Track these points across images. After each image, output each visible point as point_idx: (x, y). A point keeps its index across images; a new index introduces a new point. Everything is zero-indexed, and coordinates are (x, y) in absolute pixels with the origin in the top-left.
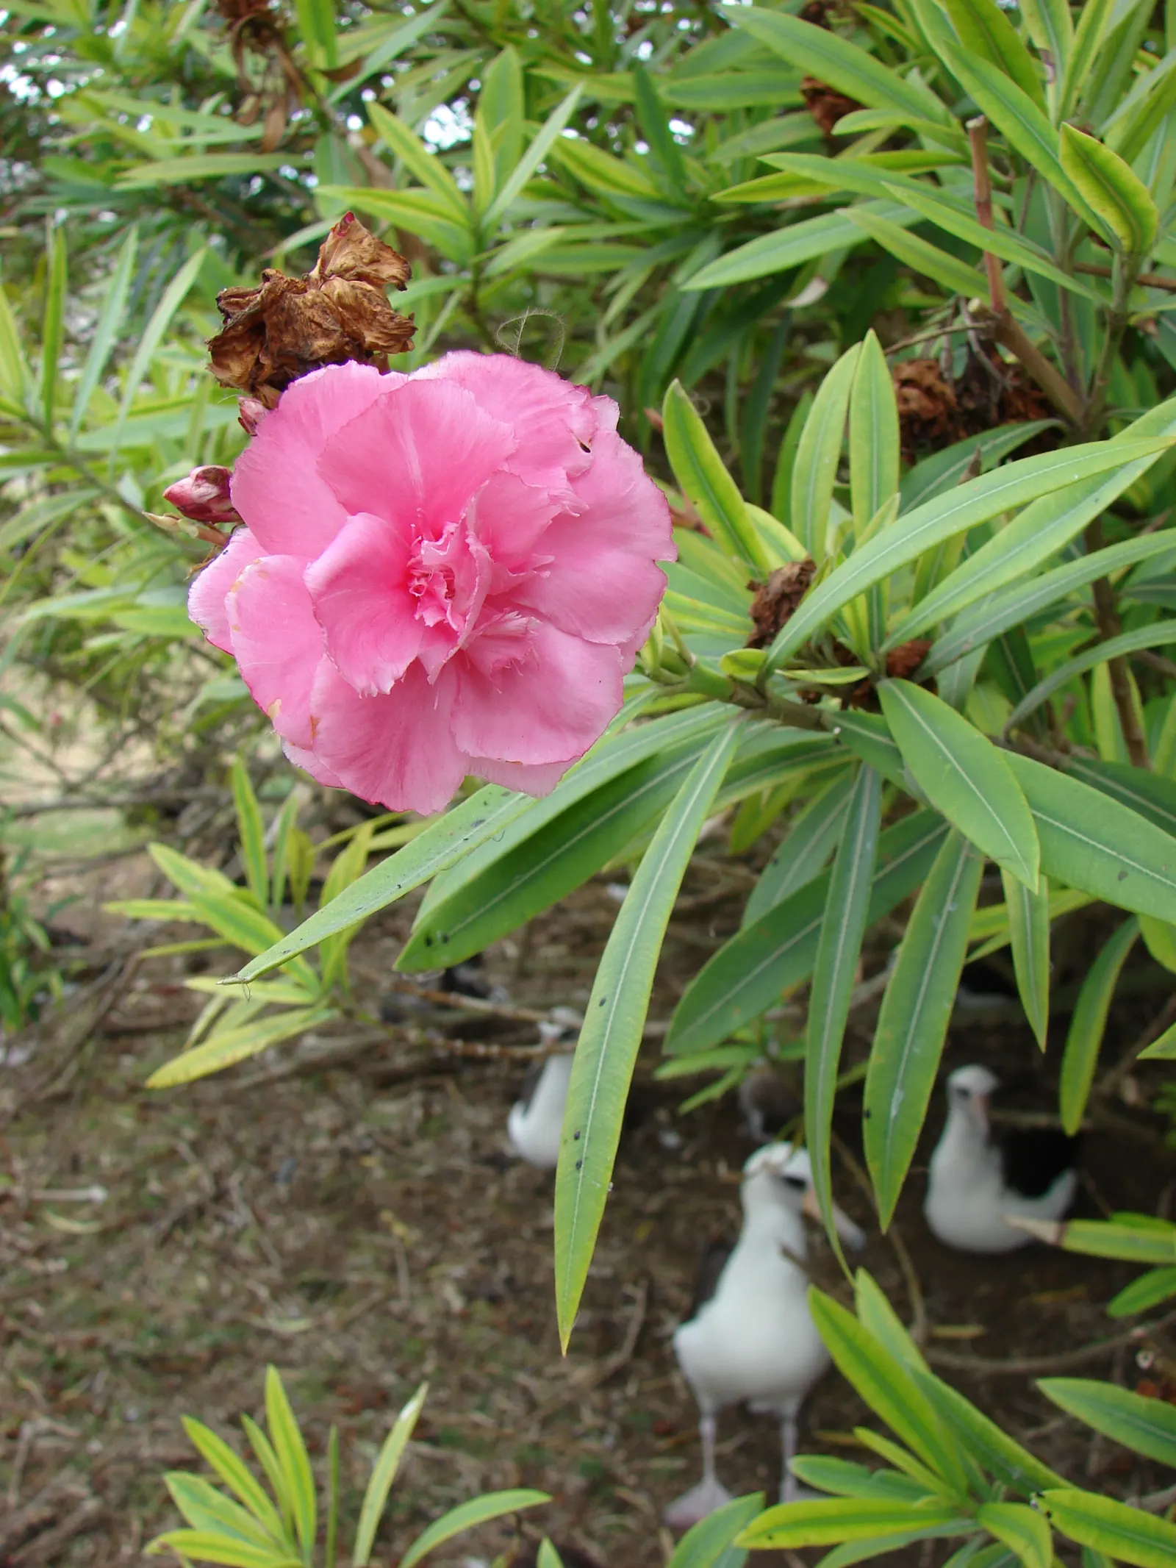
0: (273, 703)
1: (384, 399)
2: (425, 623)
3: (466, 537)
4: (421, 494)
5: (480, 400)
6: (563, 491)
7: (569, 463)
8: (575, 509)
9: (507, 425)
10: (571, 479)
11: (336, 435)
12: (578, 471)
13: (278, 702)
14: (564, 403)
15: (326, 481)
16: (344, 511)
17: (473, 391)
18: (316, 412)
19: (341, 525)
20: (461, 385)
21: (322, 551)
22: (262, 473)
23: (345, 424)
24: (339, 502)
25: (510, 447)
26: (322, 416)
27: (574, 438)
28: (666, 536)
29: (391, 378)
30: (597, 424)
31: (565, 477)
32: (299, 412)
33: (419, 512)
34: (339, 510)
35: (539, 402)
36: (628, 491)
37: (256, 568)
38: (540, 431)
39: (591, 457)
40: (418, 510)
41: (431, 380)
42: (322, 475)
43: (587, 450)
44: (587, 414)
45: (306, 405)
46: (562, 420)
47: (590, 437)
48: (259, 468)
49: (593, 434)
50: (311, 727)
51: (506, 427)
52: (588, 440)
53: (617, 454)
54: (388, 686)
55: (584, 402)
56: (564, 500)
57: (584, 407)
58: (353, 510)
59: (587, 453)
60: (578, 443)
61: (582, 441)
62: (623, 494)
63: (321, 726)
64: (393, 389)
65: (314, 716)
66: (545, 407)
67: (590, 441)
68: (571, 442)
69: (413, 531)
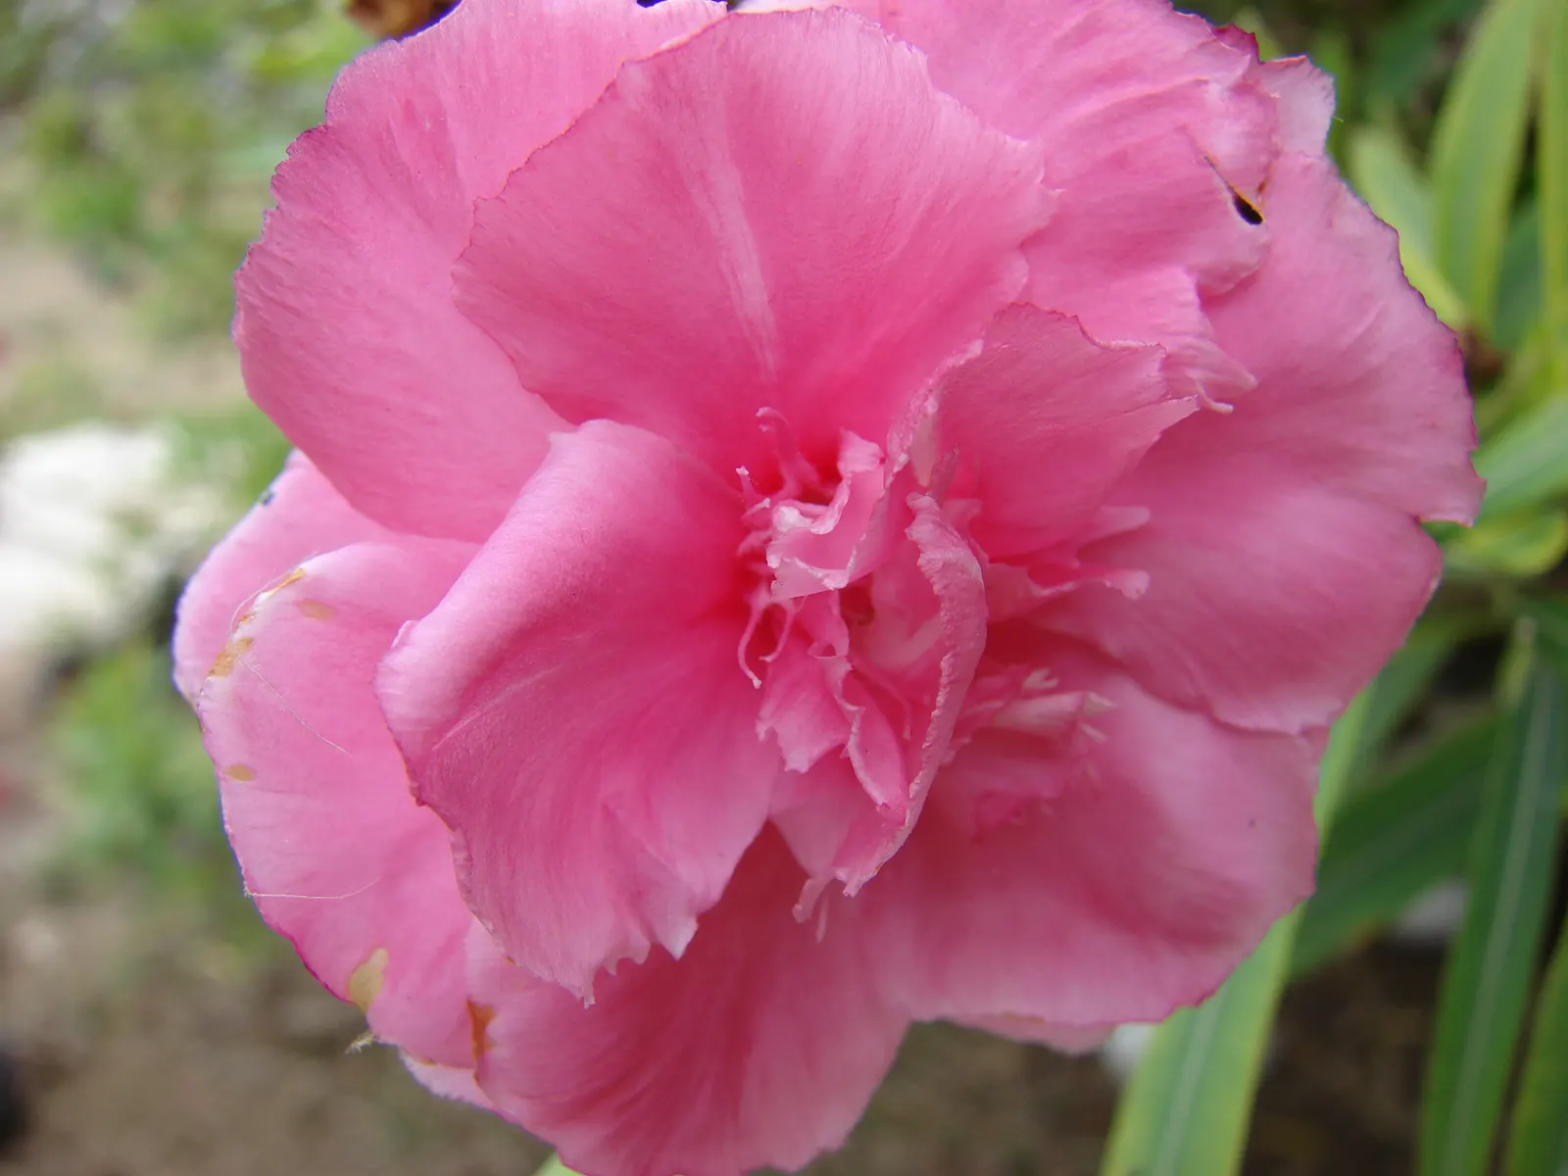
0: (364, 960)
1: (637, 80)
2: (783, 762)
3: (909, 516)
4: (770, 359)
5: (945, 67)
6: (1189, 340)
7: (1204, 255)
8: (1220, 392)
9: (1024, 144)
10: (1211, 299)
11: (497, 198)
12: (1225, 278)
13: (380, 958)
14: (1185, 79)
15: (485, 331)
16: (547, 412)
17: (920, 47)
18: (441, 126)
19: (536, 458)
20: (884, 25)
21: (497, 519)
22: (297, 313)
23: (521, 163)
24: (524, 387)
25: (1030, 210)
26: (460, 136)
27: (1218, 182)
28: (1455, 455)
29: (670, 14)
30: (1275, 139)
31: (1192, 296)
32: (388, 130)
33: (764, 420)
34: (531, 409)
35: (1114, 75)
36: (1360, 330)
37: (290, 594)
38: (1120, 161)
39: (1264, 239)
40: (761, 412)
41: (789, 14)
42: (470, 312)
43: (1251, 216)
44: (1250, 108)
45: (409, 108)
46: (1182, 129)
47: (1260, 178)
48: (291, 300)
49: (1266, 169)
50: (470, 1029)
51: (1020, 149)
52: (1257, 186)
53: (1330, 224)
54: (680, 939)
55: (1244, 77)
56: (1192, 365)
57: (1243, 89)
58: (575, 409)
59: (1254, 227)
60: (1228, 198)
61: (1238, 190)
62: (1346, 341)
63: (497, 1027)
64: (665, 46)
65: (480, 999)
66: (1134, 90)
67: (1261, 188)
68: (1211, 192)
69: (746, 485)
